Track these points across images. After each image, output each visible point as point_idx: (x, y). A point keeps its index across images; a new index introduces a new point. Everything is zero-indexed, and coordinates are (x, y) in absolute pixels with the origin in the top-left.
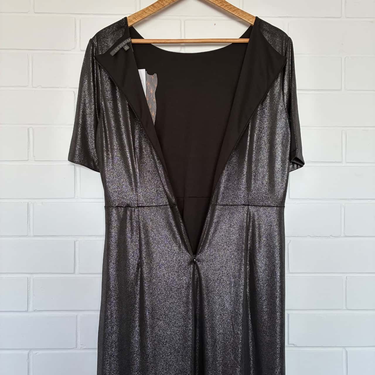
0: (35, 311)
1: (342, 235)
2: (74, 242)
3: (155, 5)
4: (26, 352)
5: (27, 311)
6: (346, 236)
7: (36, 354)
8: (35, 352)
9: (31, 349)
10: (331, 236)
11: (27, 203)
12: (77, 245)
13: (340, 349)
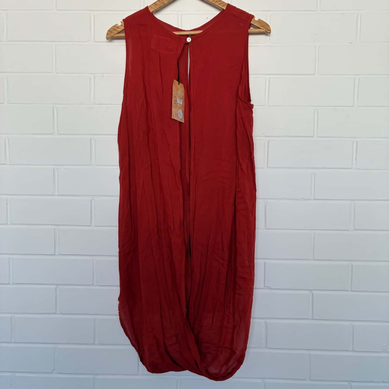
0: (60, 255)
1: (312, 198)
2: (91, 200)
3: (156, 3)
4: (54, 287)
5: (55, 254)
6: (315, 199)
7: (62, 288)
8: (61, 287)
9: (57, 285)
10: (303, 198)
11: (53, 169)
12: (93, 204)
13: (308, 292)
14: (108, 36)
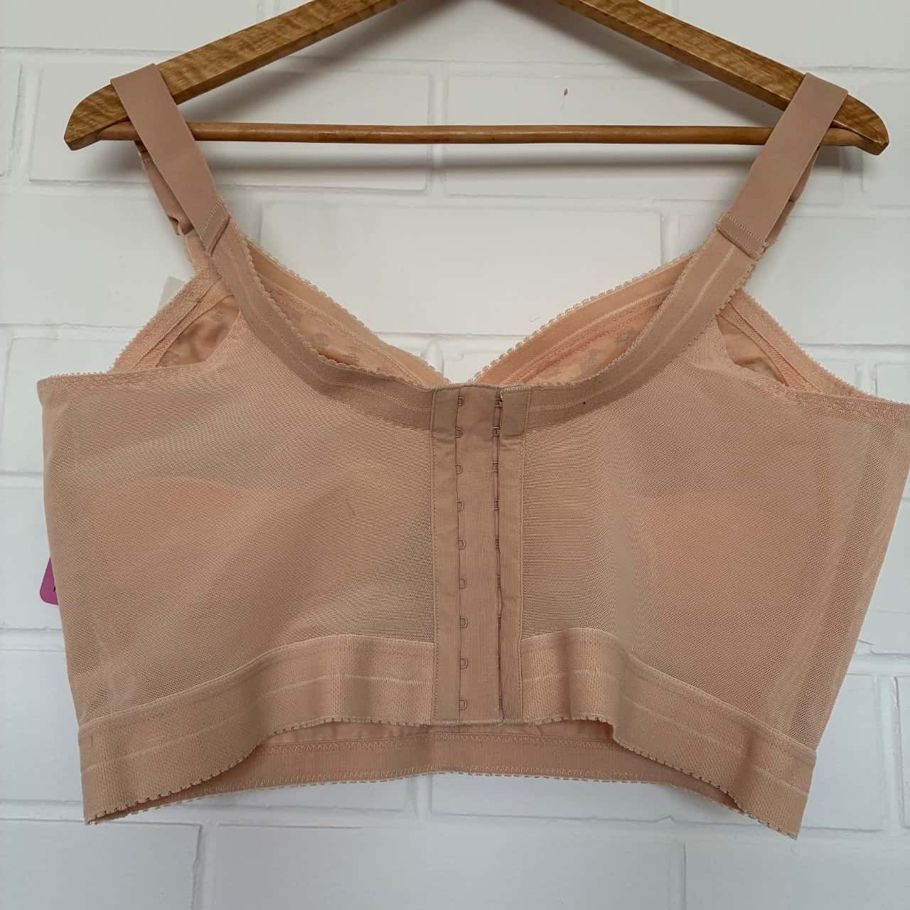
14: (80, 127)
